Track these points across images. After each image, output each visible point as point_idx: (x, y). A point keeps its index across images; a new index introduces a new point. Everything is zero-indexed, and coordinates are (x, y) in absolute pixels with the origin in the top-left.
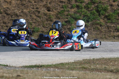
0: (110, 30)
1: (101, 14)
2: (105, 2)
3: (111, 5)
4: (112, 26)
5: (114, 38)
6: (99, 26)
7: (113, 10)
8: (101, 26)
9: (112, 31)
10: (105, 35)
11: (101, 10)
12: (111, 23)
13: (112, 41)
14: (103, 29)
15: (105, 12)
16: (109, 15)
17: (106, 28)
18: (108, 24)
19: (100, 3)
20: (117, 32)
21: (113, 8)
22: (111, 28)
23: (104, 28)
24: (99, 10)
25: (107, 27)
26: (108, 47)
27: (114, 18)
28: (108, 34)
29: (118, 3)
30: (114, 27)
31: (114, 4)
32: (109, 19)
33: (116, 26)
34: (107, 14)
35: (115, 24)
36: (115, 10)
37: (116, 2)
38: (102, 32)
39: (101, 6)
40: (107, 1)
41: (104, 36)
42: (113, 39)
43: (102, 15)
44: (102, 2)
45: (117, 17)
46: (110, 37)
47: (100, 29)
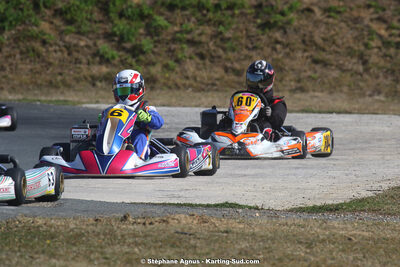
0: (76, 59)
1: (41, 5)
4: (82, 43)
5: (94, 85)
6: (37, 45)
8: (44, 43)
9: (84, 60)
10: (61, 74)
12: (79, 33)
14: (55, 56)
16: (69, 9)
17: (61, 51)
18: (67, 38)
20: (100, 63)
22: (78, 52)
23: (55, 51)
25: (65, 46)
27: (87, 19)
28: (71, 72)
30: (87, 46)
32: (70, 22)
33: (95, 44)
34: (61, 5)
35: (91, 39)
38: (50, 64)
41: (59, 78)
42: (90, 87)
43: (46, 7)
45: (97, 16)
46: (78, 80)
47: (44, 54)
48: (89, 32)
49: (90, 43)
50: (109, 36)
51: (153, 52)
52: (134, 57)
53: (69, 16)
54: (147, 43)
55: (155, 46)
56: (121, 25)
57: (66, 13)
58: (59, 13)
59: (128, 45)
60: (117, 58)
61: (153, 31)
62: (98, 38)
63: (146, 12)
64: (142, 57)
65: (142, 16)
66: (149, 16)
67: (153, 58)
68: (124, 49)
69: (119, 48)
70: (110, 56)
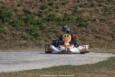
0: (16, 39)
2: (8, 7)
3: (16, 10)
4: (18, 33)
5: (21, 47)
6: (3, 34)
7: (18, 16)
8: (5, 33)
9: (18, 39)
10: (10, 44)
11: (4, 16)
12: (17, 30)
13: (18, 51)
14: (8, 38)
15: (9, 18)
17: (11, 36)
18: (13, 32)
19: (2, 8)
20: (24, 40)
21: (18, 13)
22: (16, 36)
23: (9, 36)
24: (2, 16)
25: (12, 34)
26: (11, 59)
27: (20, 25)
28: (14, 43)
29: (22, 8)
30: (19, 34)
31: (18, 8)
32: (14, 26)
33: (22, 34)
34: (11, 21)
35: (21, 32)
36: (20, 16)
37: (20, 7)
38: (7, 40)
39: (5, 11)
40: (11, 6)
41: (9, 45)
42: (19, 48)
43: (6, 21)
44: (6, 7)
45: (23, 24)
46: (15, 46)
47: (5, 37)
48: (20, 29)
49: (21, 33)
50: (27, 31)
51: (42, 36)
52: (35, 37)
53: (14, 24)
54: (39, 32)
55: (42, 34)
56: (31, 27)
57: (13, 23)
58: (11, 23)
59: (33, 34)
60: (29, 38)
61: (42, 28)
62: (23, 31)
63: (40, 22)
64: (38, 37)
65: (38, 24)
66: (41, 24)
67: (41, 37)
68: (32, 35)
69: (30, 34)
70: (27, 37)
